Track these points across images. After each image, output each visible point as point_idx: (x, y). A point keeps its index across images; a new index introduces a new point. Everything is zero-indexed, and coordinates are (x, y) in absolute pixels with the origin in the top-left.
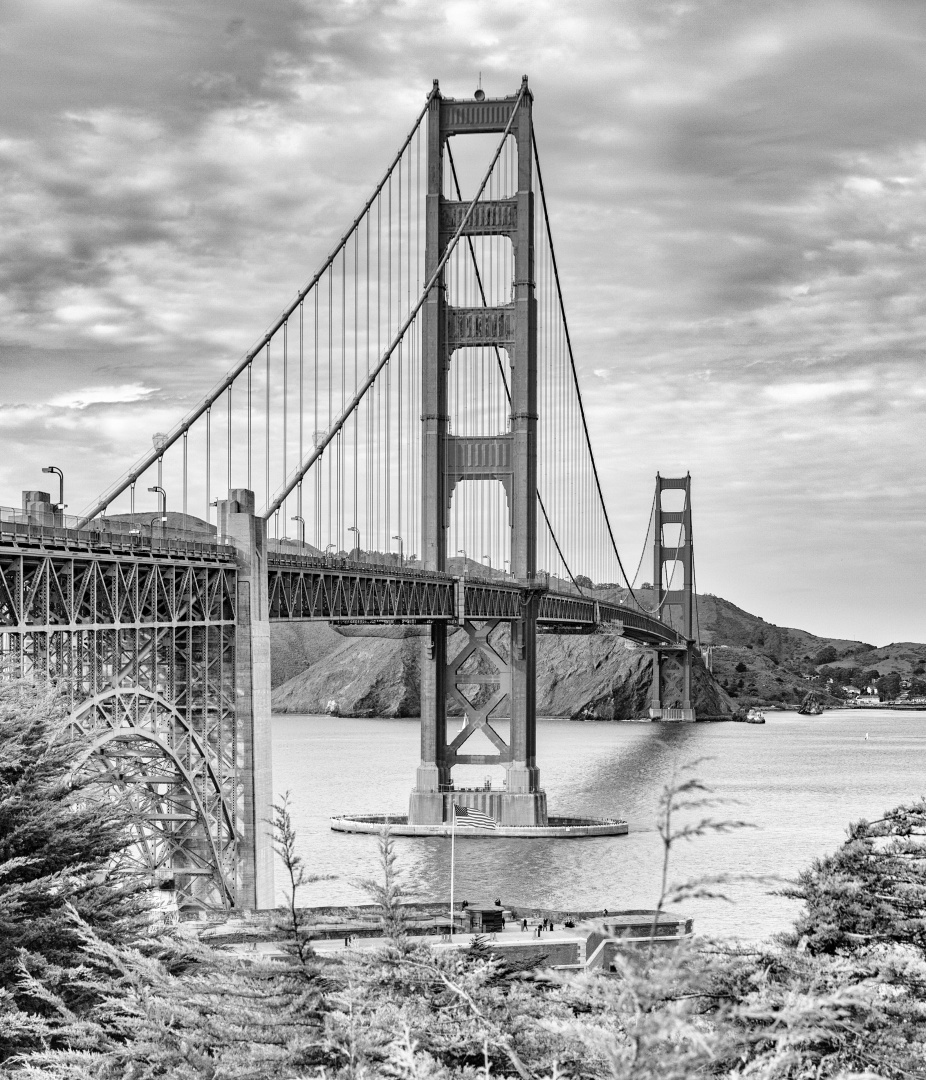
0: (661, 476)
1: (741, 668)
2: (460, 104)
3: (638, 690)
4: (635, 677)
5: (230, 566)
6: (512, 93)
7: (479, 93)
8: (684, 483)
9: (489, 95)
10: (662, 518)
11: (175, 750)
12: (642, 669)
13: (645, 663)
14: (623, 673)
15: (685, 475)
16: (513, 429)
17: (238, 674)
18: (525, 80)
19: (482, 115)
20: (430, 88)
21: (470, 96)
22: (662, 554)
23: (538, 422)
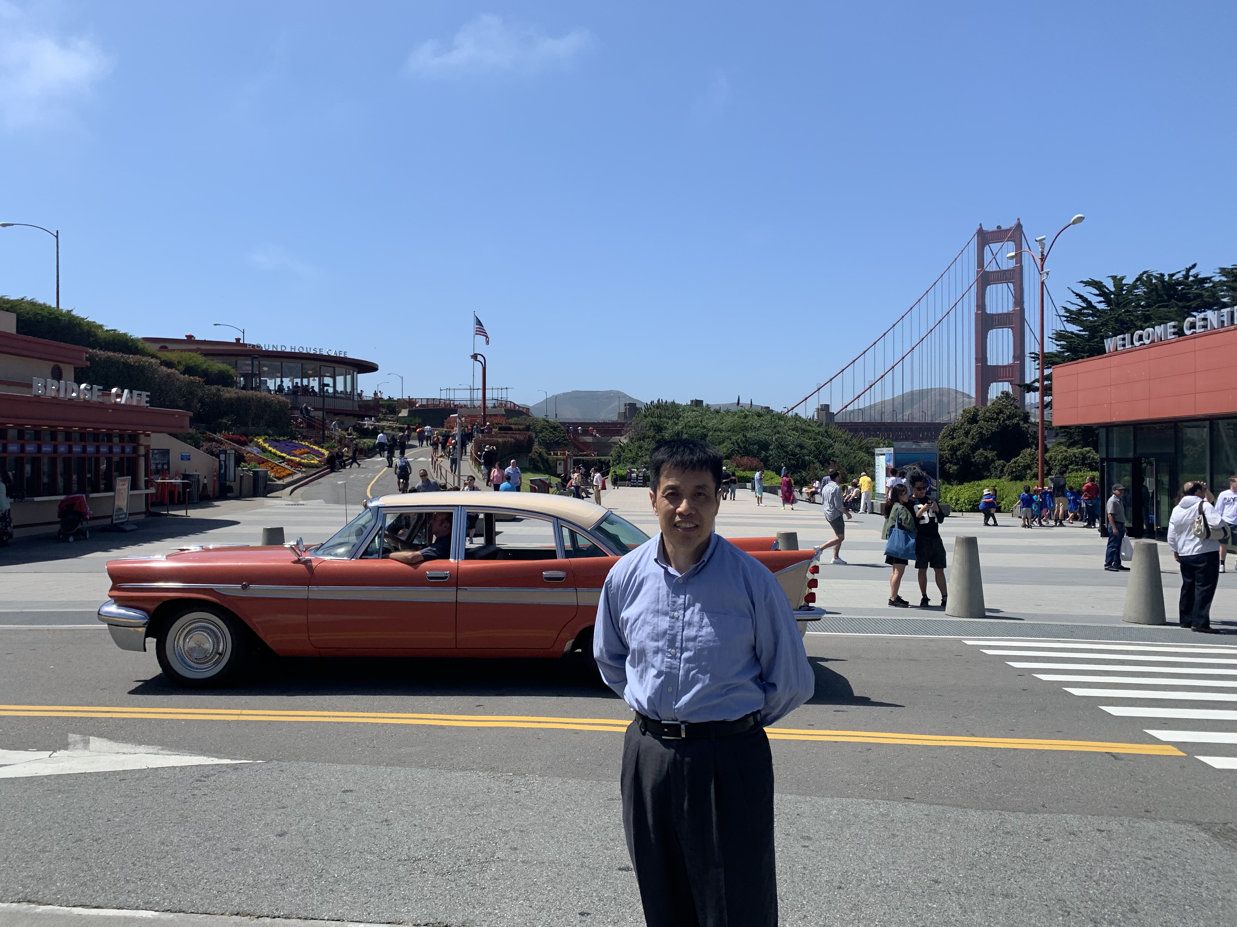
2: (993, 232)
6: (1013, 226)
7: (999, 227)
9: (1004, 227)
16: (1014, 361)
18: (1018, 219)
19: (1000, 235)
20: (978, 227)
21: (995, 229)
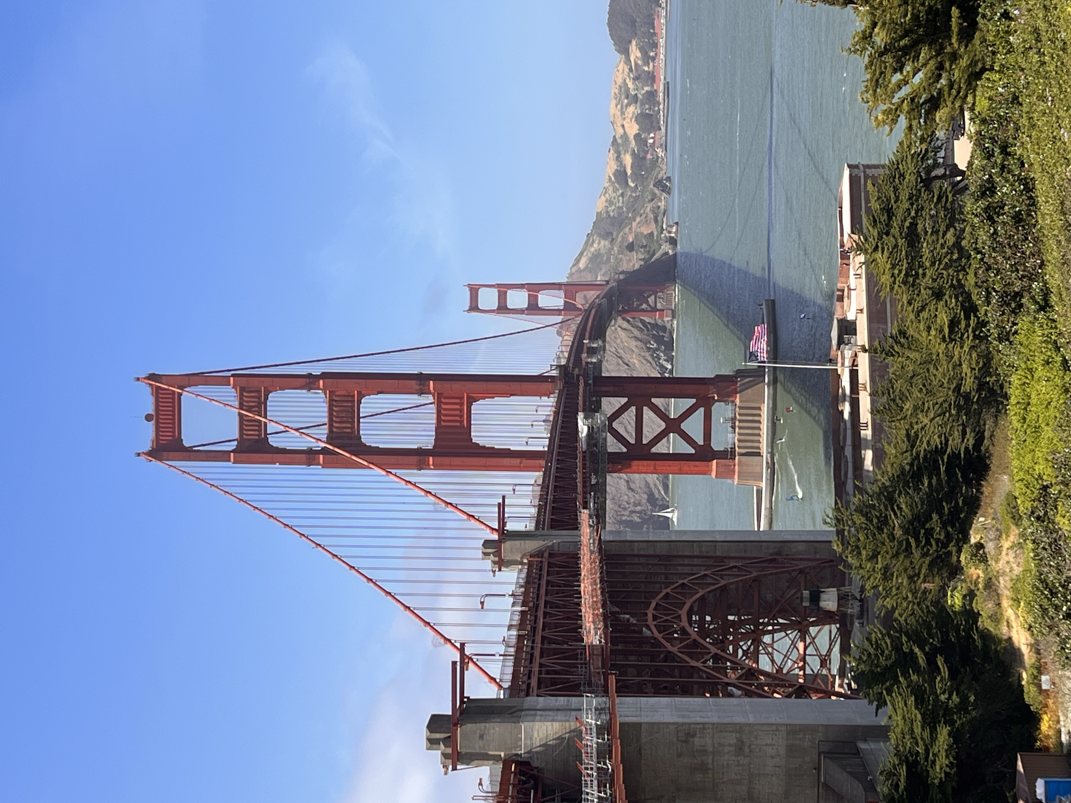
0: (467, 308)
1: (631, 247)
3: (648, 330)
4: (636, 333)
5: (546, 555)
6: (149, 390)
7: (148, 418)
8: (474, 291)
9: (151, 410)
10: (503, 308)
11: (700, 590)
12: (630, 327)
13: (625, 325)
14: (633, 344)
15: (468, 289)
16: (430, 393)
17: (636, 553)
18: (138, 379)
19: (166, 418)
20: (143, 458)
21: (151, 425)
22: (533, 308)
23: (424, 372)
